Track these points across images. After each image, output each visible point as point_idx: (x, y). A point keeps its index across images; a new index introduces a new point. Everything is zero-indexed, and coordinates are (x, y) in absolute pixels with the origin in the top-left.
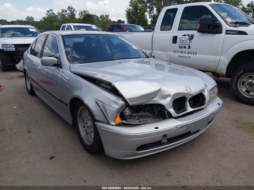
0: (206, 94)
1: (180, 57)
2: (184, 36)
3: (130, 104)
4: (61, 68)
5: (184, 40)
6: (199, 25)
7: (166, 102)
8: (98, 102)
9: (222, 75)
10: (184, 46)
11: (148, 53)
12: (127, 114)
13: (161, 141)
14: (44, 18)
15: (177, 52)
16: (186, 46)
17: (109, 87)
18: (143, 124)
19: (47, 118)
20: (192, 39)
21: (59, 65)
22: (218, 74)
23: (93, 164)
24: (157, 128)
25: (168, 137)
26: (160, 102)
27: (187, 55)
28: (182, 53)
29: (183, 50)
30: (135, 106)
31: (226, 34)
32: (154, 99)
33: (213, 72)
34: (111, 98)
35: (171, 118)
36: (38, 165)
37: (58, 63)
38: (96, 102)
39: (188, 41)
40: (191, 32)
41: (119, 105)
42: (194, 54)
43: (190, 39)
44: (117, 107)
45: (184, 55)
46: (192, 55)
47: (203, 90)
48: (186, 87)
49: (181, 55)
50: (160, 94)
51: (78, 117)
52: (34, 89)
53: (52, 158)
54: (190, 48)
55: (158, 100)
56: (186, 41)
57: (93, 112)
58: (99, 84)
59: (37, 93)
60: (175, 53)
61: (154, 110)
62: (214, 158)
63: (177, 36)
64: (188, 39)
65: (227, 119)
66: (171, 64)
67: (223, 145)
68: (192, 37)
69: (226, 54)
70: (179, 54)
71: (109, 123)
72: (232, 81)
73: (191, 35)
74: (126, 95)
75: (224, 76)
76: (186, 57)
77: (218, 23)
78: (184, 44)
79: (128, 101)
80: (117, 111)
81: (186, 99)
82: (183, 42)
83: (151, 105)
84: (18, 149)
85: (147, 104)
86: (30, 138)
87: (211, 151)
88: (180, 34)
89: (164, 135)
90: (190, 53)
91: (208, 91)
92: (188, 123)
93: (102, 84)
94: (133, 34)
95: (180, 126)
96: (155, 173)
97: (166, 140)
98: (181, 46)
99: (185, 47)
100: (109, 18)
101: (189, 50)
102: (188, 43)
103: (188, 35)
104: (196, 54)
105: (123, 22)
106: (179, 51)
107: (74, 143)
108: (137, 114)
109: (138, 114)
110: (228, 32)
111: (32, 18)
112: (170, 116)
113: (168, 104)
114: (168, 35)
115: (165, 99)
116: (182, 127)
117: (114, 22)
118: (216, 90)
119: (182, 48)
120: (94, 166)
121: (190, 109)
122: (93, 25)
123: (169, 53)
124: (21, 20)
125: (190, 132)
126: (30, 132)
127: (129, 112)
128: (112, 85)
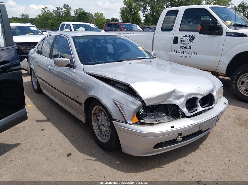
0: (214, 94)
1: (181, 56)
2: (185, 37)
3: (147, 104)
4: (74, 68)
5: (185, 41)
6: (200, 27)
7: (180, 102)
8: (116, 102)
9: (221, 75)
10: (185, 46)
11: (153, 53)
12: (142, 113)
13: (176, 139)
14: (39, 16)
15: (178, 52)
16: (187, 46)
17: (124, 88)
18: (160, 123)
19: (57, 116)
20: (193, 40)
21: (71, 66)
22: (218, 73)
23: (110, 161)
24: (173, 127)
25: (183, 135)
26: (174, 102)
27: (187, 55)
28: (183, 53)
29: (184, 50)
30: (151, 106)
31: (226, 36)
32: (169, 100)
33: (213, 72)
34: (129, 99)
35: (184, 117)
36: (56, 162)
37: (71, 64)
38: (115, 103)
39: (189, 42)
40: (192, 33)
41: (137, 106)
42: (194, 54)
43: (191, 40)
44: (135, 107)
45: (185, 55)
46: (193, 55)
47: (212, 91)
48: (198, 88)
49: (182, 55)
50: (174, 95)
51: (92, 116)
52: (41, 87)
53: (69, 155)
54: (191, 48)
55: (172, 101)
56: (187, 41)
57: (110, 112)
58: (114, 84)
59: (44, 91)
60: (176, 52)
61: (168, 110)
62: (222, 154)
63: (178, 37)
64: (189, 40)
65: (229, 117)
66: (172, 64)
67: (229, 142)
68: (192, 38)
69: (226, 55)
70: (180, 54)
71: (126, 122)
72: (232, 80)
73: (192, 36)
74: (144, 96)
75: (224, 75)
76: (187, 57)
77: (218, 25)
78: (185, 44)
79: (145, 101)
80: (134, 111)
81: (197, 100)
82: (184, 42)
83: (165, 105)
84: (35, 147)
85: (161, 104)
86: (44, 136)
87: (218, 148)
88: (181, 35)
89: (179, 134)
90: (190, 53)
91: (216, 92)
92: (201, 122)
93: (117, 85)
94: (133, 34)
95: (193, 125)
96: (169, 169)
97: (181, 138)
98: (182, 46)
99: (186, 48)
100: (103, 16)
101: (190, 50)
102: (188, 44)
103: (189, 36)
104: (197, 54)
105: (117, 20)
106: (180, 51)
107: (87, 140)
108: (151, 113)
109: (153, 113)
110: (228, 34)
111: (27, 15)
112: (184, 116)
113: (182, 104)
114: (169, 36)
115: (178, 99)
116: (195, 126)
117: (108, 20)
118: (222, 90)
119: (182, 48)
120: (110, 163)
121: (200, 109)
122: (92, 24)
123: (170, 53)
124: (17, 17)
125: (202, 130)
126: (43, 130)
127: (143, 111)
128: (130, 86)
